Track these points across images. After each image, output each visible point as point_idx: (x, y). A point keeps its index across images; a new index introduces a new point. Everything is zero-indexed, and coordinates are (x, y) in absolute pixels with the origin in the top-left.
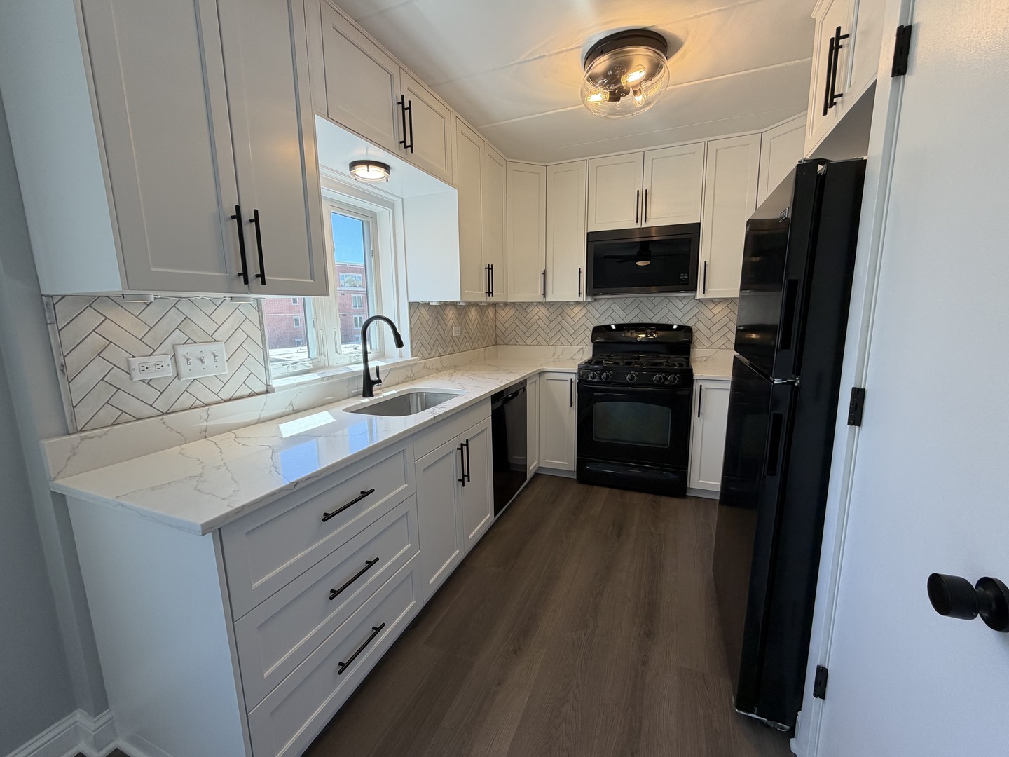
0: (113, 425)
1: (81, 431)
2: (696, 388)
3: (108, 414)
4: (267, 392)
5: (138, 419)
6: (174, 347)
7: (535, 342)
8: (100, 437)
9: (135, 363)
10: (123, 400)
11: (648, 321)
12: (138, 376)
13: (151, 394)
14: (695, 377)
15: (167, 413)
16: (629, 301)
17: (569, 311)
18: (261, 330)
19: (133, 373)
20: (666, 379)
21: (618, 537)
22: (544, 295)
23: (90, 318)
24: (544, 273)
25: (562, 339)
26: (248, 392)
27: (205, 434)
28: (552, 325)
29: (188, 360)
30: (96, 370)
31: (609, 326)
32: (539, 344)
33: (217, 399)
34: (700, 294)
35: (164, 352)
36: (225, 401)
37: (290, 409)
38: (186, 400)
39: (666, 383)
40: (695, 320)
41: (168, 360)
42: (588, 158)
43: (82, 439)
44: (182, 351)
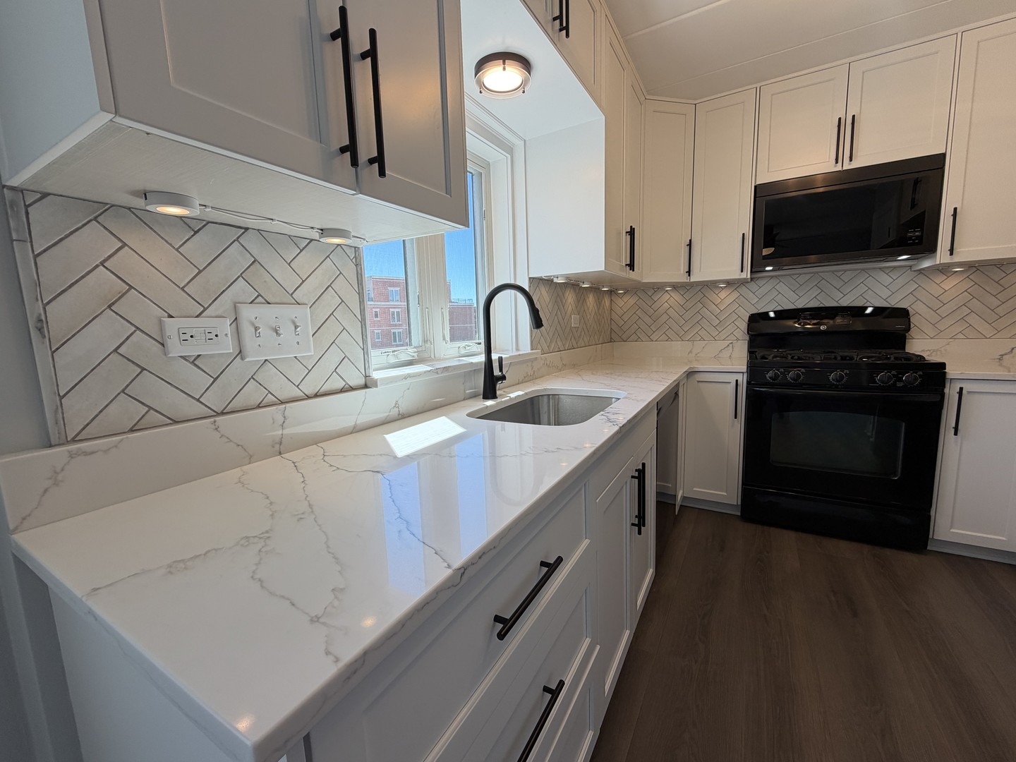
0: (132, 430)
1: (74, 441)
2: (951, 392)
3: (126, 412)
4: (366, 386)
5: (176, 422)
6: (235, 307)
7: (664, 337)
8: (106, 451)
9: (172, 326)
10: (151, 389)
11: (835, 304)
12: (176, 349)
13: (197, 380)
14: (949, 376)
15: (223, 413)
16: (802, 279)
17: (712, 296)
18: (359, 294)
19: (169, 343)
20: (900, 380)
22: (689, 272)
23: (93, 242)
24: (690, 245)
25: (702, 333)
26: (341, 384)
27: (280, 448)
28: (687, 316)
29: (256, 329)
30: (104, 333)
32: (669, 339)
33: (297, 393)
34: (942, 256)
35: (219, 312)
36: (309, 397)
37: (395, 412)
38: (252, 394)
39: (899, 384)
40: (912, 299)
41: (226, 327)
42: (758, 85)
43: (72, 455)
44: (248, 313)
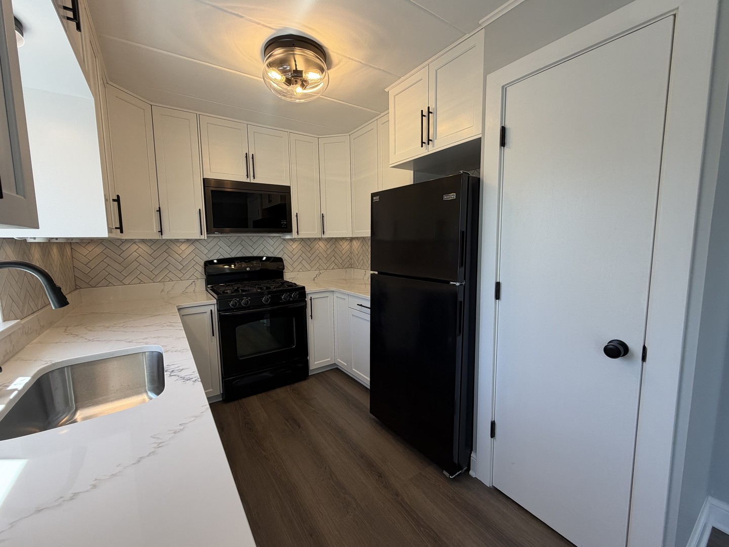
2: (308, 299)
7: (136, 281)
11: (250, 255)
14: (307, 293)
16: (232, 239)
17: (176, 248)
20: (291, 297)
21: (299, 427)
22: (161, 232)
24: (159, 211)
25: (171, 275)
28: (157, 262)
31: (213, 261)
32: (141, 282)
34: (294, 235)
39: (291, 299)
40: (282, 252)
42: (198, 113)
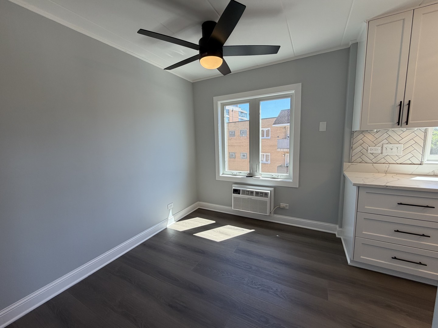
0: (359, 163)
1: (352, 163)
3: (360, 160)
4: (421, 164)
5: (366, 163)
6: (383, 145)
8: (355, 165)
9: (369, 148)
10: (364, 158)
12: (369, 152)
13: (372, 157)
15: (375, 163)
18: (424, 140)
19: (368, 151)
23: (361, 136)
26: (410, 162)
27: (386, 172)
29: (386, 149)
30: (359, 149)
33: (395, 162)
35: (379, 146)
36: (398, 164)
37: (432, 174)
38: (383, 161)
41: (380, 148)
43: (351, 164)
44: (385, 146)
